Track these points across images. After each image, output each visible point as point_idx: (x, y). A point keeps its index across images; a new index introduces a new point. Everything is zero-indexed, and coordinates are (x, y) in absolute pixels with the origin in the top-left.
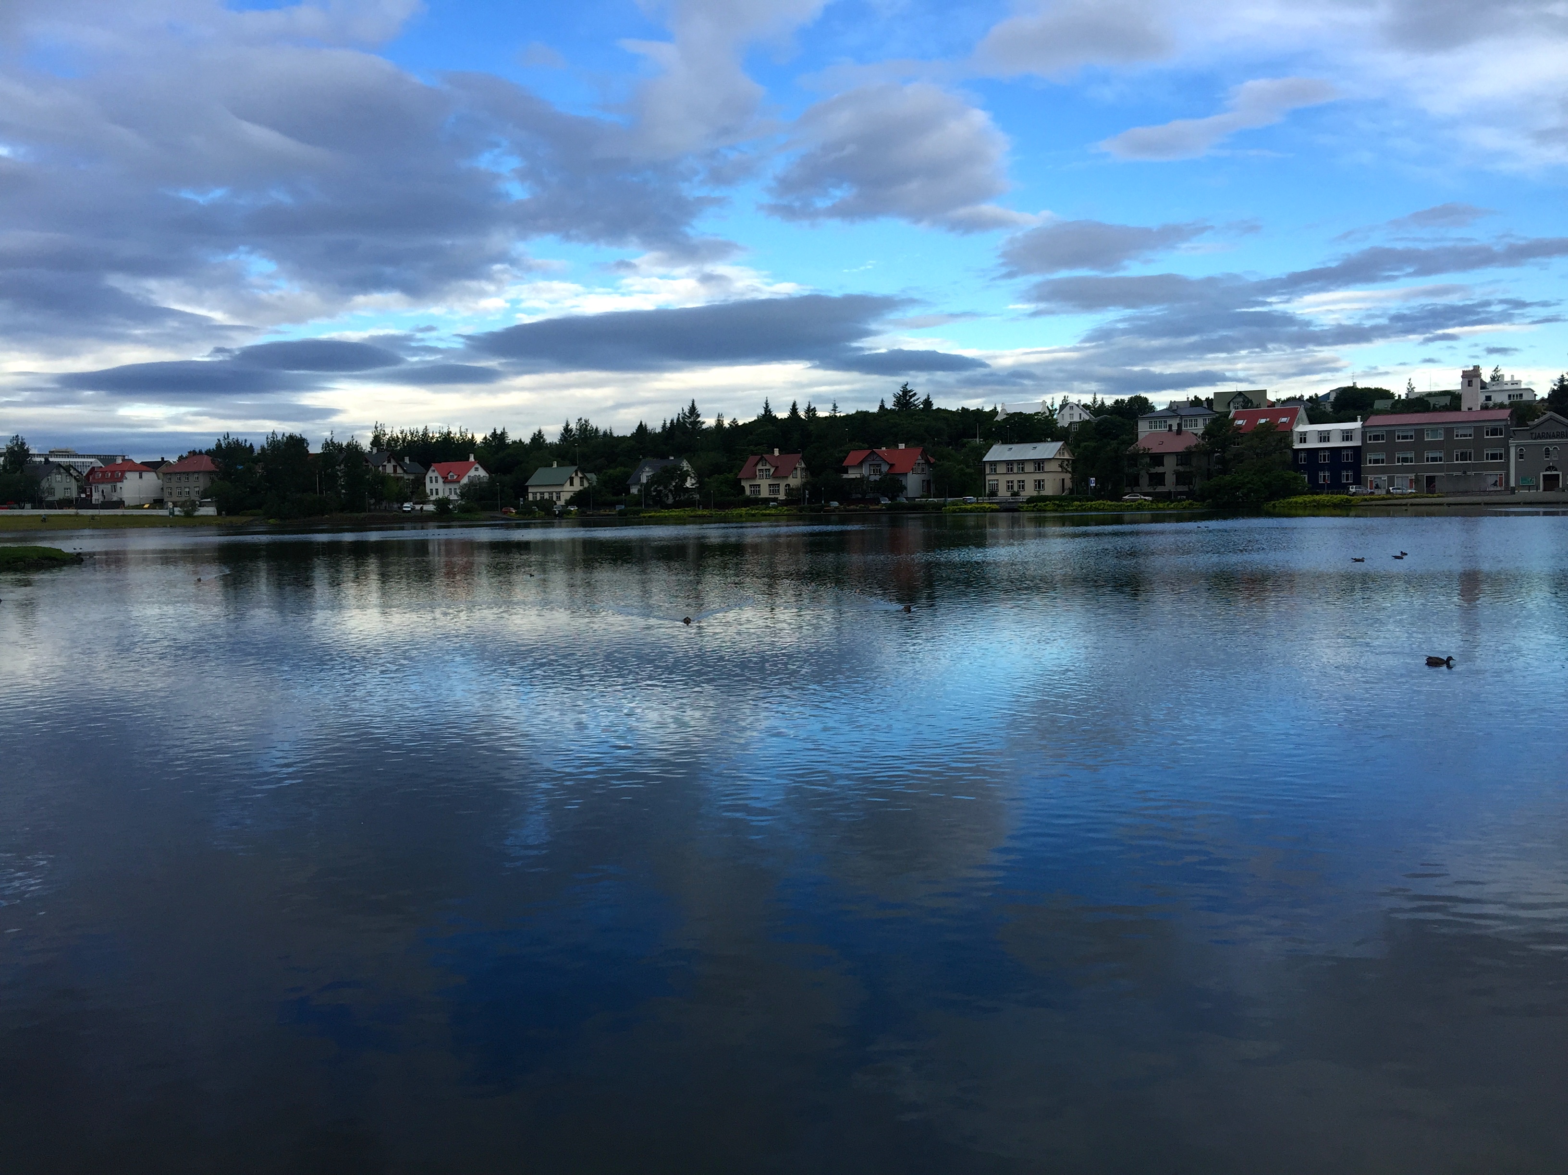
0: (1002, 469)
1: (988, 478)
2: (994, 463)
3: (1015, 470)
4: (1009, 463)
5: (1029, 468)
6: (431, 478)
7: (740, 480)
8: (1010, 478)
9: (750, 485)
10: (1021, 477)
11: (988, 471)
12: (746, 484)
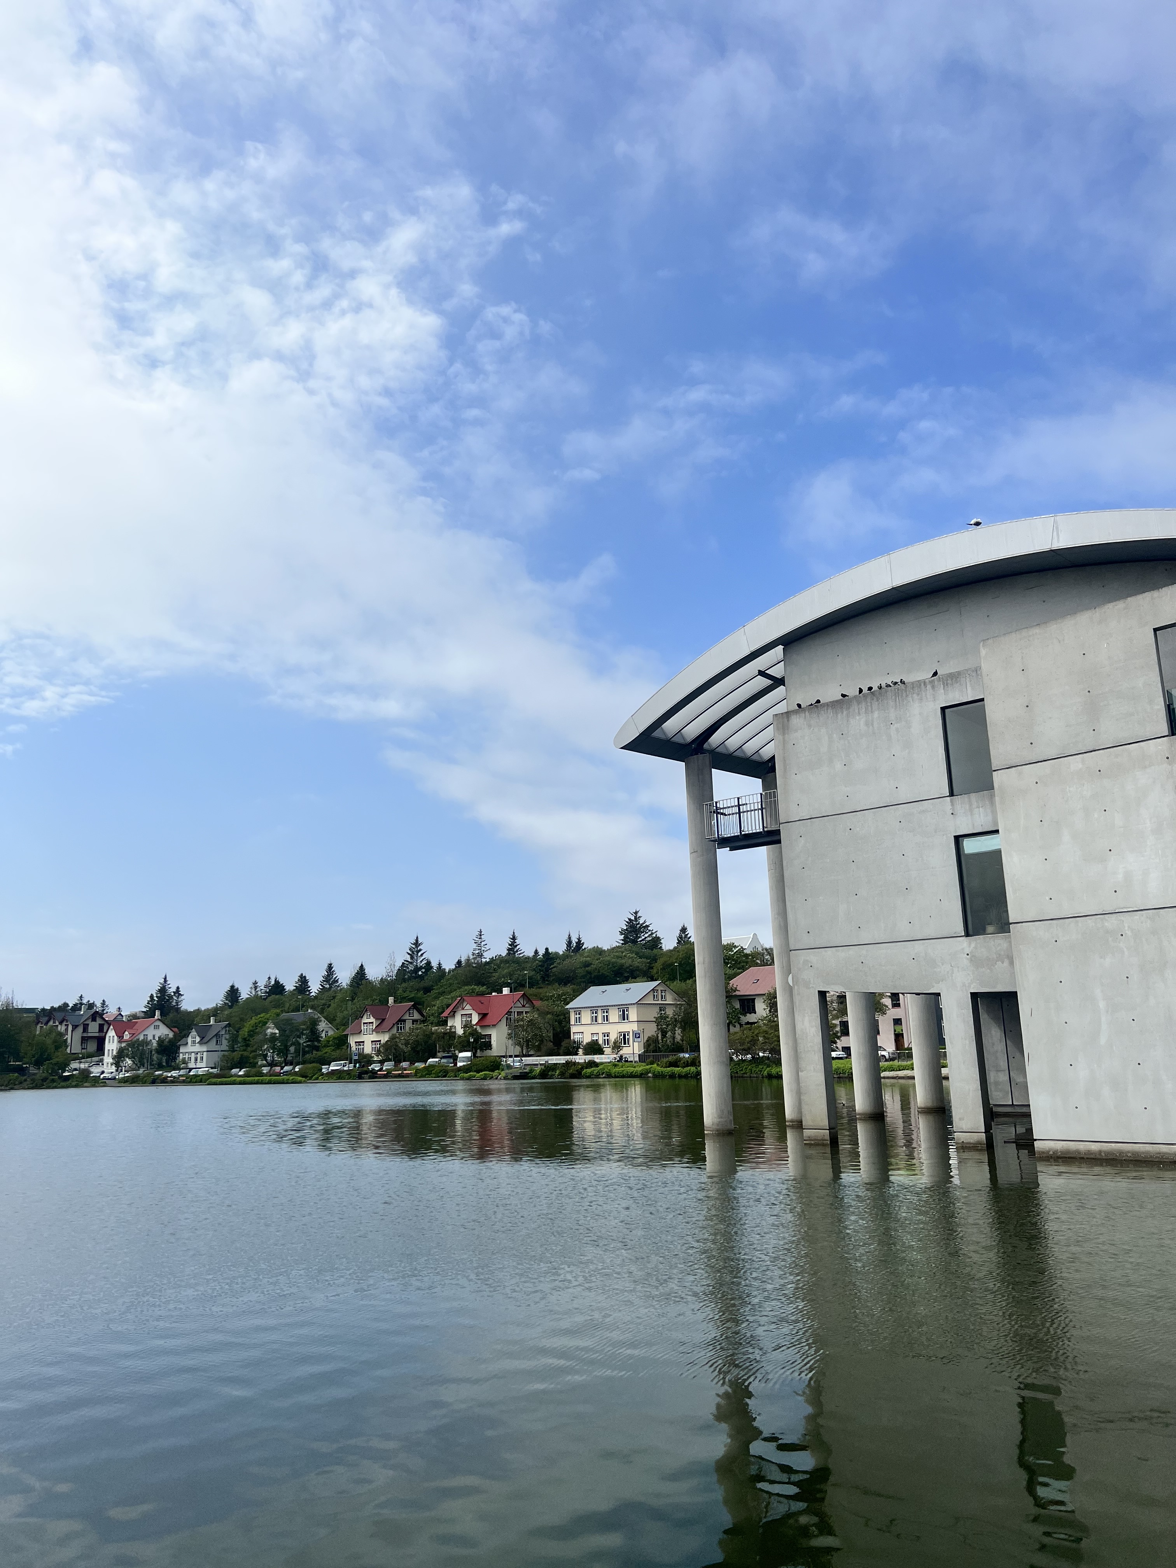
0: (586, 1017)
1: (574, 1029)
2: (578, 1011)
3: (600, 1020)
4: (594, 1010)
5: (614, 1016)
6: (110, 1037)
7: (346, 1036)
8: (595, 1029)
9: (356, 1042)
10: (606, 1028)
11: (572, 1022)
12: (352, 1041)
